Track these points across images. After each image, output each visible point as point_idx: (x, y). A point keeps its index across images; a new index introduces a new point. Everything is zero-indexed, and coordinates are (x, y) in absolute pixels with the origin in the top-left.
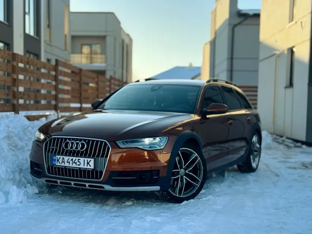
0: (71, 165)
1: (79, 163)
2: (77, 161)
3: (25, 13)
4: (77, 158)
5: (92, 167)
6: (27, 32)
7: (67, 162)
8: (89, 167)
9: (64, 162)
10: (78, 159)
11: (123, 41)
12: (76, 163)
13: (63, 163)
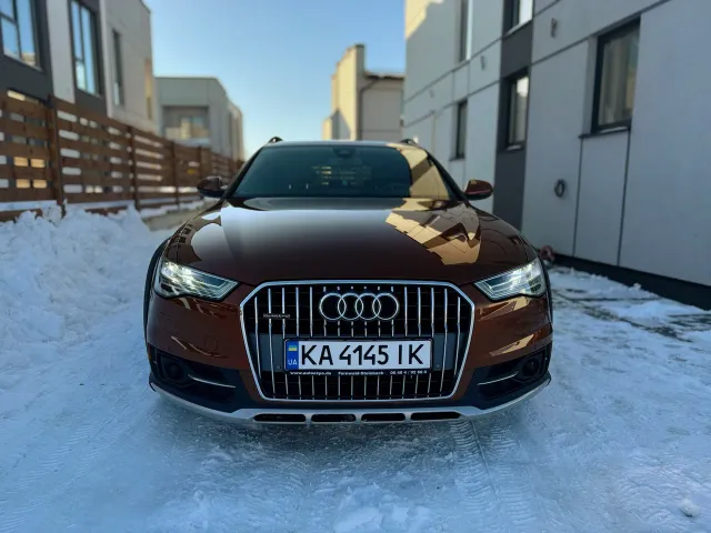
0: (355, 365)
1: (382, 358)
2: (375, 351)
3: (74, 60)
4: (377, 344)
5: (427, 364)
6: (81, 85)
7: (342, 357)
8: (415, 364)
9: (329, 358)
10: (381, 347)
11: (230, 116)
12: (373, 358)
13: (326, 362)
